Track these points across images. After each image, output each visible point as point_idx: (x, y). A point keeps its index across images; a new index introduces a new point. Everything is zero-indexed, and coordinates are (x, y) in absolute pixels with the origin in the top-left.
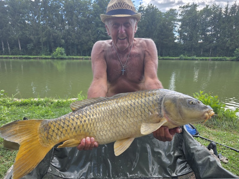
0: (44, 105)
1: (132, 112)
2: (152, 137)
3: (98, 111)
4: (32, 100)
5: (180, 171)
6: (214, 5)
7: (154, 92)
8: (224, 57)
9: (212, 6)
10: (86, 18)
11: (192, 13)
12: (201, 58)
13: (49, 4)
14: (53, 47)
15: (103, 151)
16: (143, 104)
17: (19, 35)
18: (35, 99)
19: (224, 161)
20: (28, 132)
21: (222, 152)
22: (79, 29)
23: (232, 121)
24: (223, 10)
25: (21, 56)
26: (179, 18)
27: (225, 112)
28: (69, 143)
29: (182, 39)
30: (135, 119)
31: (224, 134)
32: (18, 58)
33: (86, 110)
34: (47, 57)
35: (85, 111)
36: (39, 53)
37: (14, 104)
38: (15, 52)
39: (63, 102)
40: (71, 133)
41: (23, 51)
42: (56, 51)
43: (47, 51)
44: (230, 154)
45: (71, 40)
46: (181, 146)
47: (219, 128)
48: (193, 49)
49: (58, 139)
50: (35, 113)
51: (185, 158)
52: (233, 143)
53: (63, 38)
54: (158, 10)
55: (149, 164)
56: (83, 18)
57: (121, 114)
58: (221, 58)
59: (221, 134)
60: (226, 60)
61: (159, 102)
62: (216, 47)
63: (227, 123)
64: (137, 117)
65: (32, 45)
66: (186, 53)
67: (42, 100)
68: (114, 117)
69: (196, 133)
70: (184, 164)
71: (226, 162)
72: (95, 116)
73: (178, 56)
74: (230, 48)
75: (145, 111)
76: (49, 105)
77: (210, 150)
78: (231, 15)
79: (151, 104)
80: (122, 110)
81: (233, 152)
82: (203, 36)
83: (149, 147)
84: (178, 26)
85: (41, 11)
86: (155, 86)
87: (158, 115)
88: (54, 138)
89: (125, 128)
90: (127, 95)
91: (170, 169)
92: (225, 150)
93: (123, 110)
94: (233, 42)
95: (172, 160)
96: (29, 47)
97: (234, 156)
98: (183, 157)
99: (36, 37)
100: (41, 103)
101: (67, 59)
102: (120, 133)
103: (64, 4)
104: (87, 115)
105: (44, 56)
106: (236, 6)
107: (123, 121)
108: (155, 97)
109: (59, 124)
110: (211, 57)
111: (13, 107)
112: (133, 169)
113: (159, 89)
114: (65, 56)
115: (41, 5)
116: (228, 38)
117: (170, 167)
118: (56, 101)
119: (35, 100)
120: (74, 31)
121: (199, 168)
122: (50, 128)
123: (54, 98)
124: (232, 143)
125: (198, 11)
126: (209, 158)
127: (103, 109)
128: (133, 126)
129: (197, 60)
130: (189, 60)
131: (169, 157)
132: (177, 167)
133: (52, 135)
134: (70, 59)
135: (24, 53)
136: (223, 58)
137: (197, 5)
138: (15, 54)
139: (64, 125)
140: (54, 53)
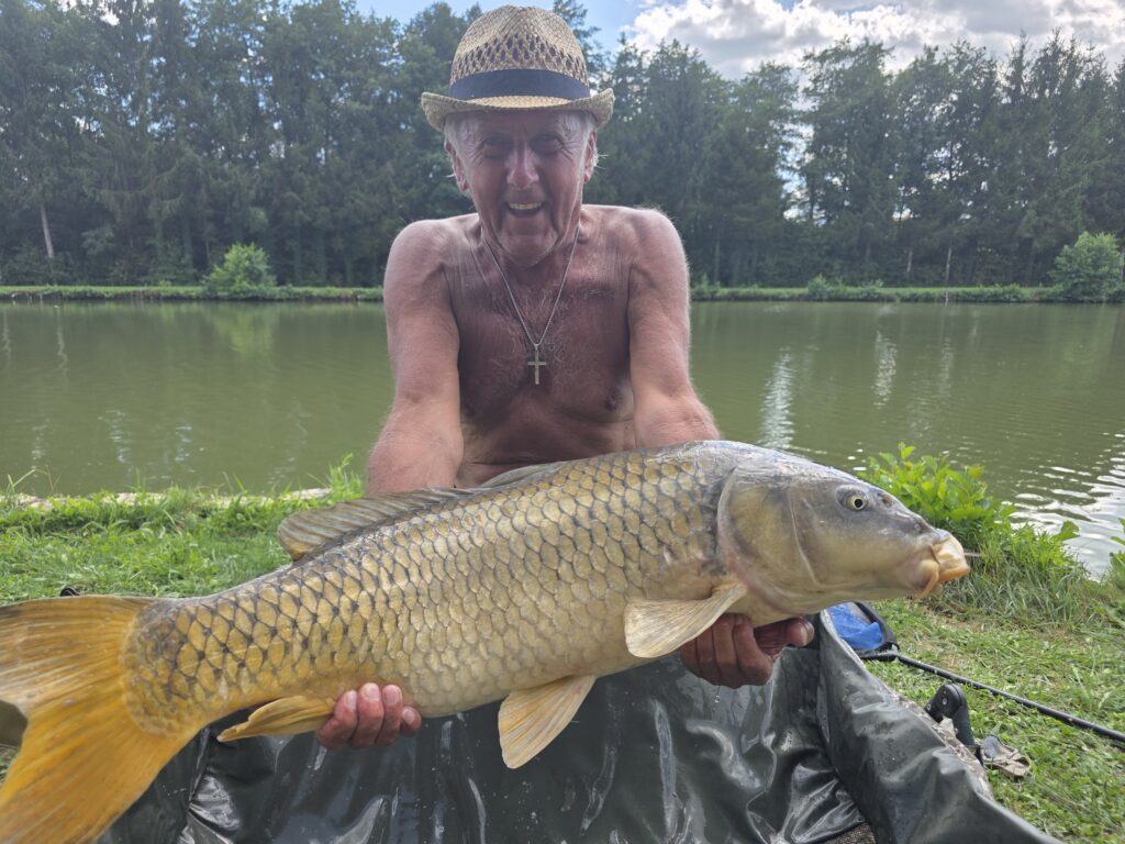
0: (167, 523)
1: (581, 552)
2: (675, 668)
3: (416, 557)
4: (107, 500)
5: (808, 824)
6: (959, 50)
7: (680, 454)
8: (1007, 284)
9: (951, 53)
10: (370, 107)
11: (861, 85)
12: (907, 291)
13: (192, 40)
14: (211, 244)
15: (446, 741)
16: (631, 516)
17: (45, 186)
18: (122, 497)
19: (1007, 768)
20: (73, 658)
21: (1003, 728)
22: (337, 158)
23: (1045, 579)
24: (1003, 72)
25: (56, 288)
26: (803, 105)
27: (1016, 541)
28: (277, 717)
29: (820, 204)
30: (598, 589)
31: (1011, 643)
32: (38, 298)
33: (358, 551)
34: (182, 290)
35: (352, 561)
36: (145, 273)
37: (16, 524)
38: (27, 268)
39: (257, 510)
40: (288, 667)
41: (67, 264)
42: (226, 265)
43: (183, 262)
44: (1036, 734)
45: (297, 208)
46: (813, 705)
47: (988, 614)
48: (868, 251)
49: (224, 698)
50: (119, 564)
51: (827, 760)
52: (1052, 685)
53: (258, 203)
54: (707, 72)
55: (665, 797)
56: (356, 105)
57: (530, 568)
58: (996, 289)
59: (995, 644)
60: (1019, 302)
61: (705, 501)
62: (973, 240)
63: (1022, 592)
64: (604, 575)
65: (109, 233)
66: (837, 266)
67: (157, 502)
68: (492, 580)
69: (883, 642)
70: (824, 791)
71: (1020, 771)
72: (402, 583)
73: (802, 284)
74: (1037, 244)
75: (640, 546)
76: (188, 522)
77: (939, 720)
78: (1036, 96)
79: (670, 513)
80: (531, 544)
81: (1050, 726)
82: (914, 190)
83: (660, 716)
84: (799, 142)
85: (151, 71)
86: (682, 430)
87: (704, 565)
88: (205, 690)
89: (550, 631)
90: (557, 473)
91: (759, 818)
92: (1013, 717)
93: (537, 549)
94: (1046, 218)
95: (768, 775)
96: (92, 246)
97: (1056, 744)
98: (819, 756)
99: (128, 196)
100: (154, 513)
101: (280, 300)
102: (527, 656)
103: (261, 41)
104: (365, 575)
105: (165, 288)
106: (1060, 51)
107: (539, 598)
108: (686, 482)
109: (228, 622)
110: (952, 286)
111: (13, 536)
112: (586, 824)
113: (701, 443)
114: (270, 287)
115: (153, 43)
116: (1024, 197)
117: (760, 804)
118: (224, 503)
119: (119, 500)
120: (311, 167)
121: (893, 808)
122: (184, 639)
123: (216, 491)
124: (1048, 682)
125: (890, 76)
126: (935, 760)
127: (440, 545)
128: (585, 622)
129: (889, 300)
130: (853, 300)
131: (756, 757)
132: (791, 805)
133: (194, 678)
134: (295, 299)
135: (71, 273)
136: (1006, 288)
137: (883, 48)
138: (27, 279)
139: (254, 625)
140: (218, 273)
